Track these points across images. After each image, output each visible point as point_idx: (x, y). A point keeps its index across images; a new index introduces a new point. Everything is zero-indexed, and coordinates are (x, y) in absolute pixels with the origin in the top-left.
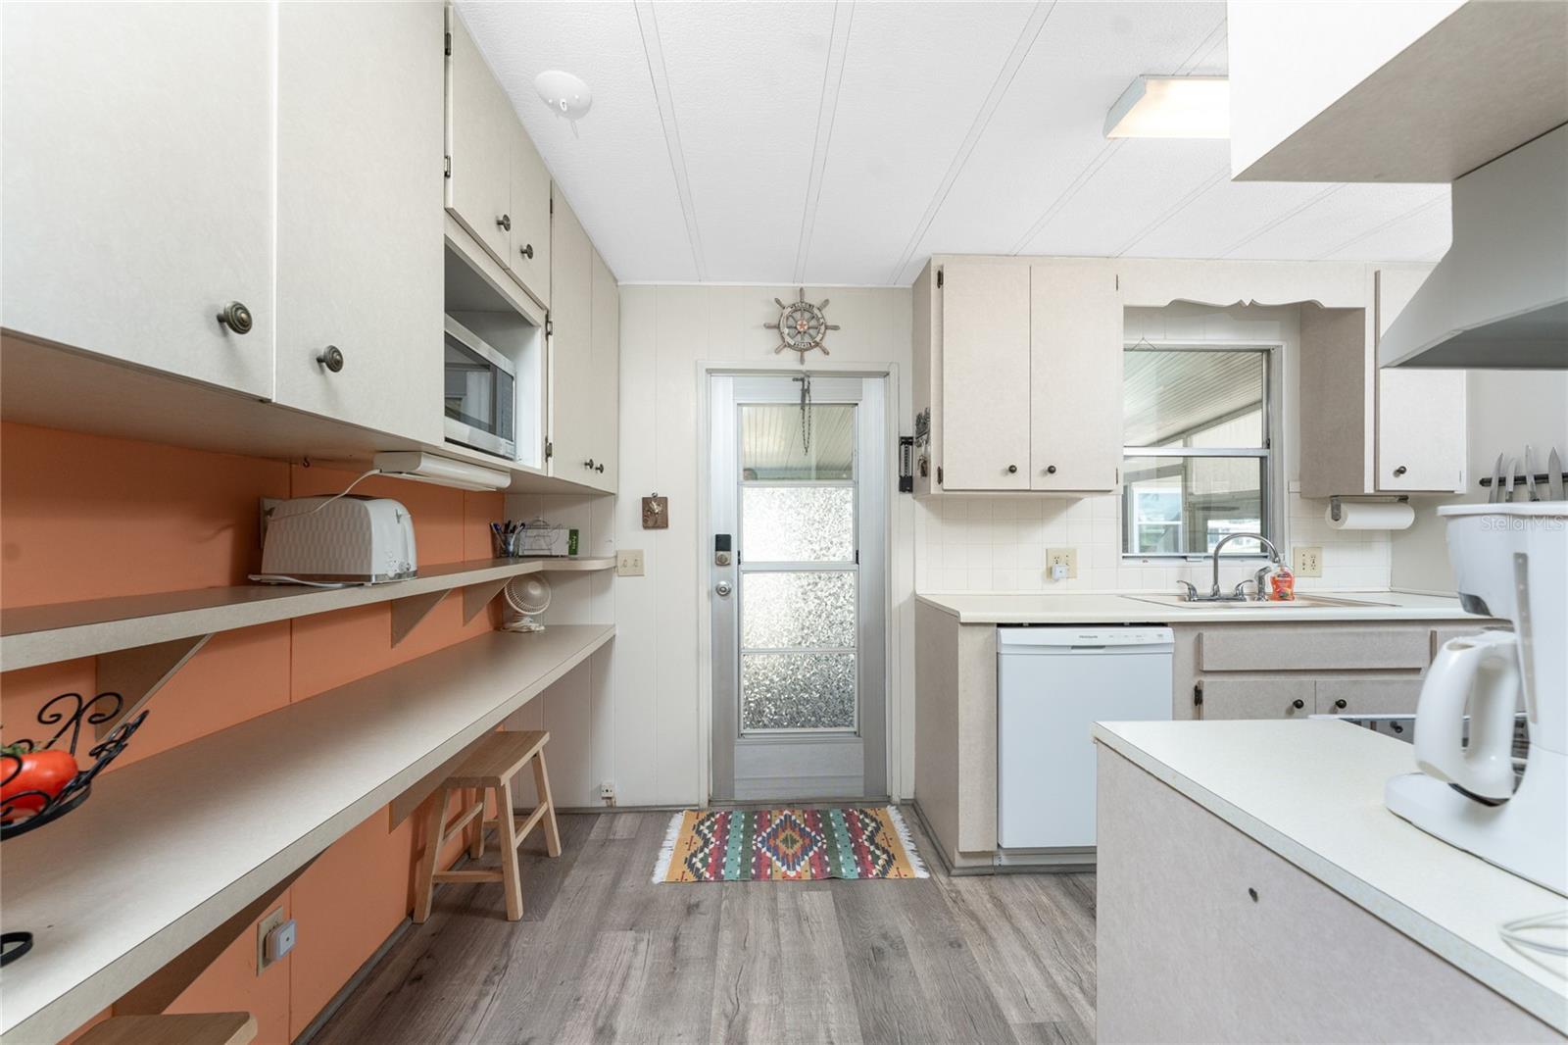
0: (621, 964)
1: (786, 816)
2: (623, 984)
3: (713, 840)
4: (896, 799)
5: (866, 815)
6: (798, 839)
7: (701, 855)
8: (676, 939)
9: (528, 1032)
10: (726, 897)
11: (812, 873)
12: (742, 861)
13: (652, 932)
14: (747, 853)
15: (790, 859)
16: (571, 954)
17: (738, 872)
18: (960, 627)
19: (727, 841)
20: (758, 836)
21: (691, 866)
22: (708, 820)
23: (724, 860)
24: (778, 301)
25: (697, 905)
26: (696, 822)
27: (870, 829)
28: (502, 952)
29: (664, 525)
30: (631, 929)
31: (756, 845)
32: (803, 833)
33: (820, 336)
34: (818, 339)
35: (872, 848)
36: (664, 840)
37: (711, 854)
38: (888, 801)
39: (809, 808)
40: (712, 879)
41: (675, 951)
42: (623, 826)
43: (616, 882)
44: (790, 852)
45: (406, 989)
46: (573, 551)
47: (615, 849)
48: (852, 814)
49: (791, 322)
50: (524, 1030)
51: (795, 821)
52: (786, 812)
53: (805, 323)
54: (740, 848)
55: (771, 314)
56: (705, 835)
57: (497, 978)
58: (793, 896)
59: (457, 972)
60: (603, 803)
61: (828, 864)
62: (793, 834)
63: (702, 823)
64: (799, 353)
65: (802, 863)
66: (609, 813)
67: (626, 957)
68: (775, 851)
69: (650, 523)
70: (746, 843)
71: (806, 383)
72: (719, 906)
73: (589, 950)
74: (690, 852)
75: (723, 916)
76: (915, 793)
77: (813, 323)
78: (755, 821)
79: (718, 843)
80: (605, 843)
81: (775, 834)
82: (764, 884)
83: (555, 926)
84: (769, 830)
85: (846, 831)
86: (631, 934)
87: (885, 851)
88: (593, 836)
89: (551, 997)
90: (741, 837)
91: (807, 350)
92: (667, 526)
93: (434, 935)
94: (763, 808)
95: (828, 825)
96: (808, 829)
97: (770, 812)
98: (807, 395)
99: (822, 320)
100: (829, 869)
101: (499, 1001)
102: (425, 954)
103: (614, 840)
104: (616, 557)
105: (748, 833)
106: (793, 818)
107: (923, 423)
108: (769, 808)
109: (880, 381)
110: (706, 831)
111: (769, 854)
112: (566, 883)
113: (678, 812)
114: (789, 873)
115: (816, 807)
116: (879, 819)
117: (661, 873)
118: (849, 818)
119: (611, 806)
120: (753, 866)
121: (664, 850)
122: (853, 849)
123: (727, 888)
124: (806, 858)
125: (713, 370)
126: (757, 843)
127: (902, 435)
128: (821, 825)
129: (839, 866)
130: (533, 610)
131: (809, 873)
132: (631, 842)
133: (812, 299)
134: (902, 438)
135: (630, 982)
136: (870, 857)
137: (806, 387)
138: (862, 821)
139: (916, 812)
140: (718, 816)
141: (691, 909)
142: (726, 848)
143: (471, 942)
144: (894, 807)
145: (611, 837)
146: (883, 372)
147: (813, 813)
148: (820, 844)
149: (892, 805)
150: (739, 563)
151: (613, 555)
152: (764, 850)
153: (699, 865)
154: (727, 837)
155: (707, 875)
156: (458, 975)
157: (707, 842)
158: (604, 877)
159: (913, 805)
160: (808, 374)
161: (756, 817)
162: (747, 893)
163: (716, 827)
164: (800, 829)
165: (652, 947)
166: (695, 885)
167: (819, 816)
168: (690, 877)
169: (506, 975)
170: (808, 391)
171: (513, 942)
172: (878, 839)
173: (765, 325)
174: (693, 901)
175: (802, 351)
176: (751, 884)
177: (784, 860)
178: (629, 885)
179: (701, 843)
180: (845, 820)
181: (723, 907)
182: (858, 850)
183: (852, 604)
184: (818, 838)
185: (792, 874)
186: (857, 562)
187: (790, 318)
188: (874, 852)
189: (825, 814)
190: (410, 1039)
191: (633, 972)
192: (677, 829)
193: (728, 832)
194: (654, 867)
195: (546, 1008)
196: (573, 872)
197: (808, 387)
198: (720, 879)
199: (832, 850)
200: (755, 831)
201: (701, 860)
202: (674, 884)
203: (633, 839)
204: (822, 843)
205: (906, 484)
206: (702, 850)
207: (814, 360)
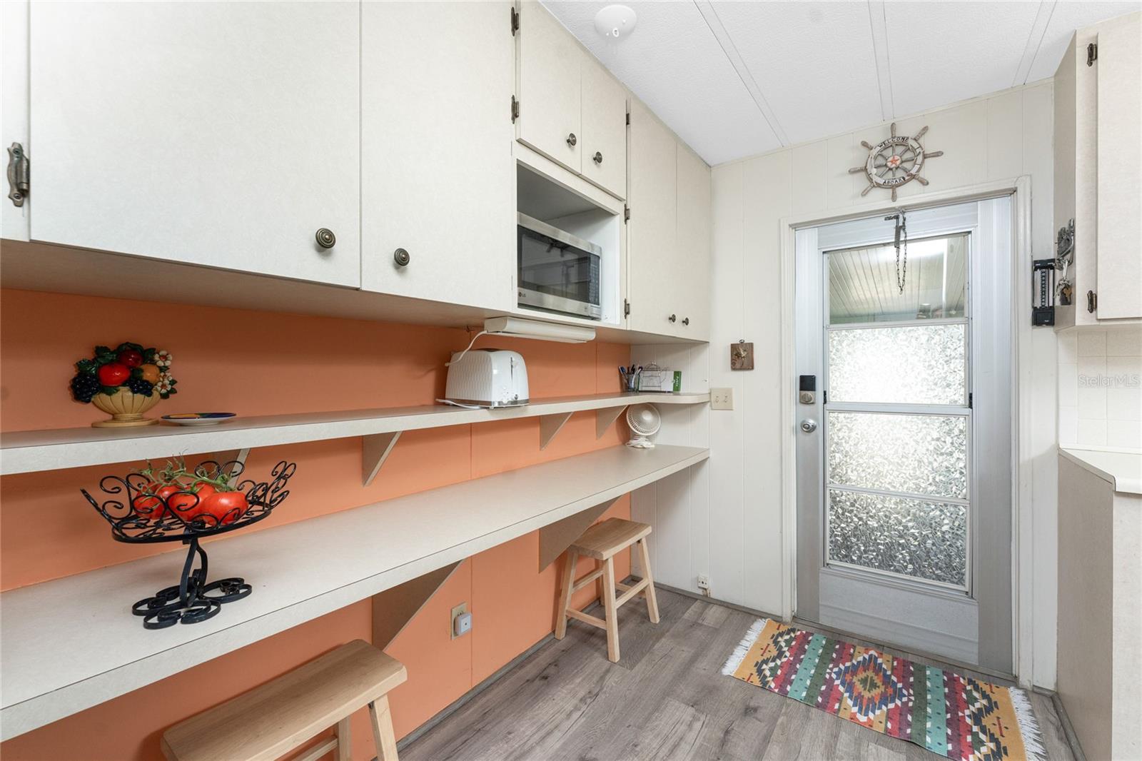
0: (676, 732)
1: (871, 656)
2: (672, 751)
3: (788, 654)
4: (1024, 680)
5: (977, 688)
6: (879, 684)
7: (772, 665)
8: (727, 732)
9: (595, 753)
10: (785, 714)
11: (886, 728)
12: (810, 684)
13: (709, 716)
14: (818, 678)
15: (865, 701)
16: (641, 706)
17: (804, 694)
18: (1115, 497)
19: (801, 661)
20: (834, 667)
21: (760, 671)
22: (788, 634)
23: (793, 677)
24: (864, 144)
25: (755, 710)
26: (776, 632)
27: (978, 705)
28: (598, 682)
29: (751, 367)
30: (692, 706)
31: (830, 674)
32: (886, 680)
33: (917, 167)
34: (913, 172)
35: (975, 729)
36: (742, 639)
37: (781, 667)
38: (1014, 681)
39: (902, 656)
40: (776, 690)
41: (724, 742)
42: (713, 614)
43: (693, 660)
44: (867, 695)
45: (537, 682)
46: (677, 388)
47: (700, 633)
48: (957, 680)
49: (881, 161)
50: (593, 750)
51: (881, 664)
52: (872, 652)
53: (897, 157)
54: (813, 672)
55: (857, 157)
56: (781, 647)
57: (589, 701)
58: (858, 742)
59: (567, 684)
60: (700, 592)
61: (909, 725)
62: (875, 678)
63: (781, 635)
64: (891, 191)
65: (878, 712)
66: (705, 601)
67: (682, 728)
68: (850, 687)
69: (738, 366)
70: (820, 668)
71: (901, 220)
72: (776, 720)
73: (656, 709)
74: (762, 658)
75: (777, 731)
76: (1057, 684)
77: (909, 155)
78: (836, 651)
79: (792, 659)
80: (694, 625)
81: (854, 670)
82: (828, 716)
83: (638, 679)
84: (848, 664)
85: (943, 697)
86: (691, 710)
87: (993, 738)
88: (686, 616)
89: (618, 734)
90: (817, 661)
91: (898, 186)
92: (753, 368)
93: (563, 651)
94: (849, 641)
95: (921, 680)
96: (894, 678)
97: (854, 647)
98: (902, 232)
99: (918, 151)
100: (909, 731)
101: (585, 719)
102: (553, 663)
103: (701, 625)
104: (710, 394)
105: (825, 659)
106: (880, 661)
107: (1066, 238)
108: (855, 642)
109: (1007, 201)
110: (783, 644)
111: (841, 689)
112: (656, 647)
113: (761, 617)
114: (858, 716)
115: (911, 658)
116: (994, 698)
117: (731, 667)
118: (951, 683)
119: (707, 596)
120: (822, 694)
121: (739, 648)
122: (947, 720)
123: (788, 706)
124: (884, 708)
125: (796, 224)
126: (832, 672)
127: (1037, 258)
128: (912, 679)
129: (924, 732)
130: (647, 432)
131: (883, 726)
132: (715, 631)
133: (906, 130)
134: (1036, 262)
135: (678, 751)
136: (969, 738)
137: (901, 224)
138: (969, 693)
139: (1055, 706)
140: (799, 633)
141: (749, 711)
142: (798, 666)
143: (582, 666)
144: (1021, 692)
145: (700, 622)
146: (1009, 189)
147: (905, 664)
148: (905, 699)
149: (1017, 686)
150: (825, 402)
151: (708, 392)
152: (837, 682)
153: (767, 673)
154: (802, 657)
155: (773, 685)
156: (568, 687)
157: (781, 654)
158: (685, 653)
159: (1052, 698)
160: (904, 210)
161: (837, 647)
162: (808, 718)
163: (794, 643)
164: (885, 675)
165: (705, 730)
166: (760, 689)
167: (912, 668)
168: (756, 680)
169: (595, 702)
170: (903, 227)
171: (607, 677)
172: (985, 721)
173: (849, 171)
174: (752, 704)
175: (893, 187)
176: (814, 710)
177: (858, 700)
178: (703, 666)
179: (775, 653)
180: (945, 684)
181: (780, 721)
182: (956, 723)
183: (962, 451)
184: (905, 692)
185: (863, 719)
186: (971, 406)
187: (880, 158)
188: (977, 734)
189: (922, 669)
190: (528, 717)
191: (683, 744)
192: (756, 632)
193: (804, 651)
194: (728, 659)
195: (612, 741)
196: (663, 639)
197: (904, 223)
198: (784, 693)
199: (919, 709)
200: (833, 660)
201: (771, 669)
202: (742, 682)
203: (716, 629)
204: (909, 698)
205: (1043, 317)
206: (774, 660)
207: (909, 194)
